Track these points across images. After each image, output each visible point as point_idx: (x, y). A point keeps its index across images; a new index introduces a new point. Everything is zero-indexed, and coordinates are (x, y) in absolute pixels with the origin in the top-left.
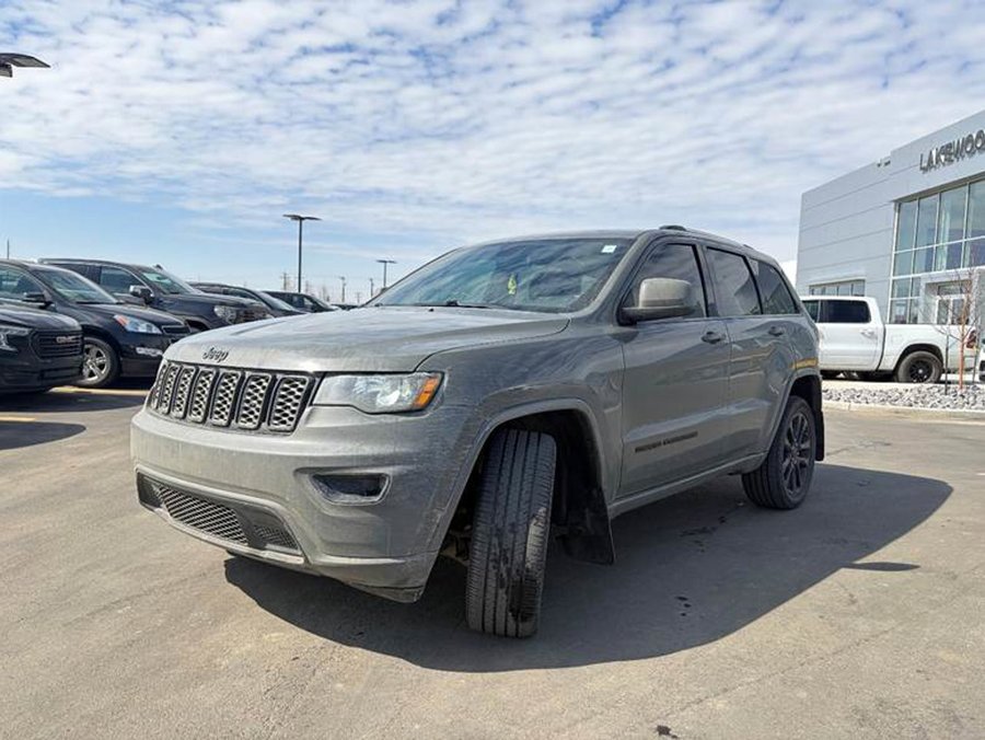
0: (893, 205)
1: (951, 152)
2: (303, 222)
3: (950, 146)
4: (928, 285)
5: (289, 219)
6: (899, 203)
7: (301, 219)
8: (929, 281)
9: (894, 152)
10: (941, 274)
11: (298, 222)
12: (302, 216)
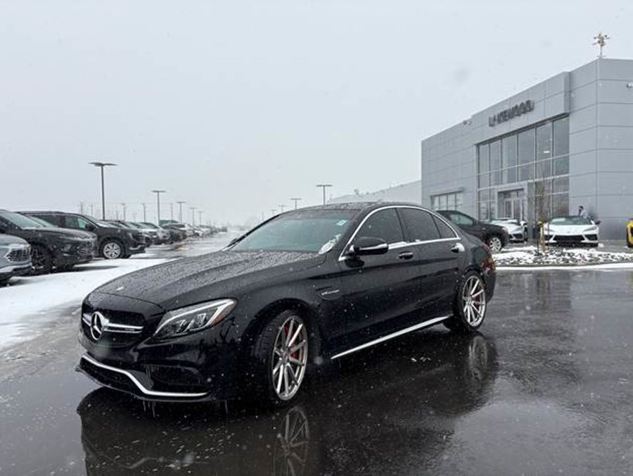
0: (475, 147)
1: (505, 116)
2: (104, 167)
3: (505, 112)
4: (499, 193)
5: (93, 165)
6: (478, 145)
7: (102, 165)
8: (500, 190)
9: (474, 116)
10: (506, 187)
11: (100, 168)
12: (103, 163)
